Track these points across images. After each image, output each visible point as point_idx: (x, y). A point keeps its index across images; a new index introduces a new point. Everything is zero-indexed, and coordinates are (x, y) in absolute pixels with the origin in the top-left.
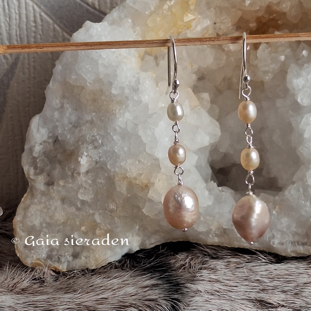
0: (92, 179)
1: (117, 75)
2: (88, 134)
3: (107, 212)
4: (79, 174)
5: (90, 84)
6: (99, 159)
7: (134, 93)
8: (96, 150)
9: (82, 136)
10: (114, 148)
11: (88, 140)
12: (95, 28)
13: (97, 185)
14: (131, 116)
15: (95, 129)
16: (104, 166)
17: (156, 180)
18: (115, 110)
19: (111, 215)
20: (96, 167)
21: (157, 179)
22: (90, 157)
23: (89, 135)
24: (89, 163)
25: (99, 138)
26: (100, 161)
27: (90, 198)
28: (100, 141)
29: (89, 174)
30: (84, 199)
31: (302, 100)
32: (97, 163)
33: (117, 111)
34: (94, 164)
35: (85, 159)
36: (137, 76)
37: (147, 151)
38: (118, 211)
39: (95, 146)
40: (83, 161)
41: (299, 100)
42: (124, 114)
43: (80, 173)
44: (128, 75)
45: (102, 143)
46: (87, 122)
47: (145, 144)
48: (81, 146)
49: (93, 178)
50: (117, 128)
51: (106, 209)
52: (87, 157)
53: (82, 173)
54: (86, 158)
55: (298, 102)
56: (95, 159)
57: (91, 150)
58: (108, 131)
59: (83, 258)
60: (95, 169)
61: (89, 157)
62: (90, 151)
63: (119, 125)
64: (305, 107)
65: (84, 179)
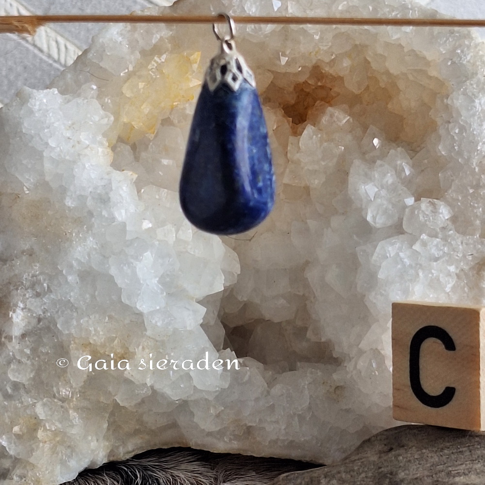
0: (31, 347)
1: (74, 176)
2: (25, 272)
3: (56, 400)
4: (10, 338)
5: (28, 189)
6: (44, 313)
7: (103, 206)
8: (38, 299)
9: (16, 275)
10: (68, 296)
11: (24, 282)
12: (37, 98)
13: (39, 357)
14: (96, 243)
15: (38, 265)
16: (51, 326)
17: (138, 348)
18: (71, 233)
19: (62, 407)
20: (39, 326)
21: (141, 347)
22: (29, 310)
23: (27, 274)
24: (26, 320)
25: (44, 280)
26: (45, 318)
27: (28, 378)
28: (45, 285)
29: (27, 339)
30: (18, 380)
31: (374, 218)
32: (39, 320)
33: (74, 235)
34: (35, 321)
35: (20, 314)
36: (107, 177)
37: (123, 301)
38: (74, 399)
39: (37, 292)
40: (17, 318)
41: (369, 218)
42: (85, 239)
43: (12, 336)
44: (93, 176)
45: (48, 287)
46: (23, 252)
47: (121, 289)
48: (14, 292)
49: (33, 345)
50: (73, 262)
51: (54, 396)
52: (24, 310)
53: (16, 337)
54: (22, 313)
55: (367, 221)
56: (36, 313)
57: (30, 299)
58: (59, 267)
59: (15, 477)
60: (36, 331)
61: (27, 310)
62: (28, 301)
63: (77, 258)
64: (379, 229)
65: (17, 347)
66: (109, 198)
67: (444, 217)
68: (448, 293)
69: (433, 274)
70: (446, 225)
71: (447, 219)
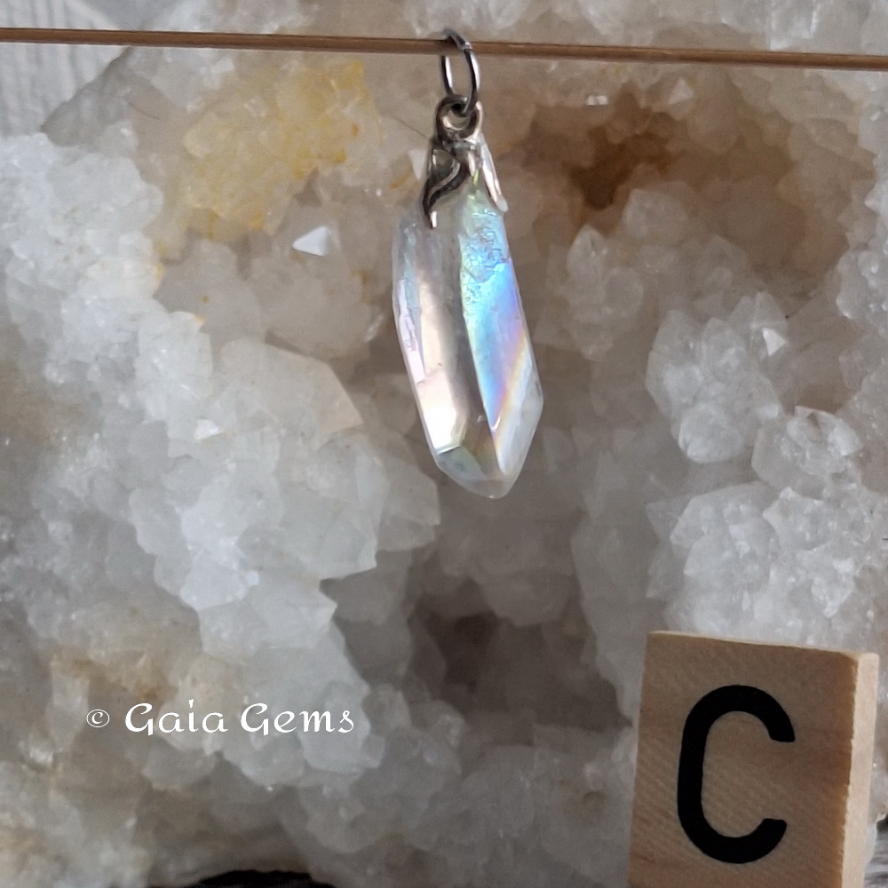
1: (61, 323)
3: (24, 767)
7: (120, 386)
10: (48, 564)
14: (108, 459)
16: (15, 619)
17: (183, 678)
18: (59, 436)
21: (188, 679)
36: (129, 327)
37: (157, 581)
38: (60, 768)
42: (85, 450)
47: (152, 557)
50: (58, 496)
51: (22, 759)
63: (65, 489)
66: (134, 370)
67: (840, 453)
68: (830, 620)
69: (797, 578)
70: (842, 470)
71: (847, 457)
